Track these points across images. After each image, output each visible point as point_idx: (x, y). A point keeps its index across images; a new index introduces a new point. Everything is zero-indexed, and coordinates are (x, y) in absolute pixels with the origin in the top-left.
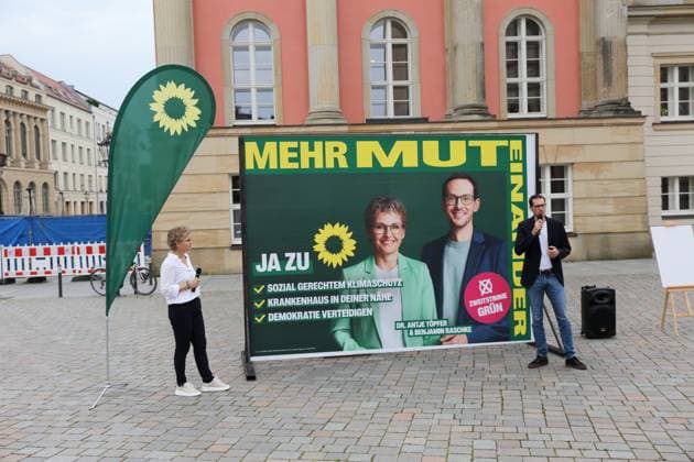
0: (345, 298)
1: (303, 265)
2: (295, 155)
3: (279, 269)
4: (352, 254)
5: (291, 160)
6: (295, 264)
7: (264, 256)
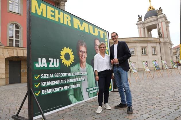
0: (72, 80)
1: (56, 65)
2: (53, 14)
3: (46, 66)
4: (73, 61)
5: (52, 16)
6: (53, 64)
7: (40, 59)
